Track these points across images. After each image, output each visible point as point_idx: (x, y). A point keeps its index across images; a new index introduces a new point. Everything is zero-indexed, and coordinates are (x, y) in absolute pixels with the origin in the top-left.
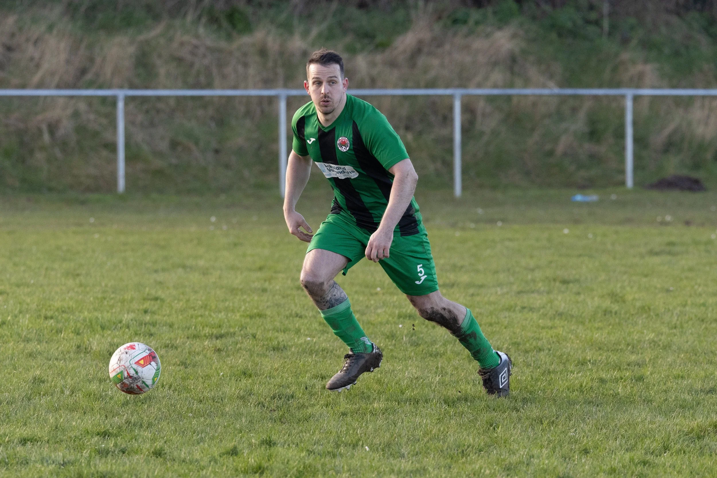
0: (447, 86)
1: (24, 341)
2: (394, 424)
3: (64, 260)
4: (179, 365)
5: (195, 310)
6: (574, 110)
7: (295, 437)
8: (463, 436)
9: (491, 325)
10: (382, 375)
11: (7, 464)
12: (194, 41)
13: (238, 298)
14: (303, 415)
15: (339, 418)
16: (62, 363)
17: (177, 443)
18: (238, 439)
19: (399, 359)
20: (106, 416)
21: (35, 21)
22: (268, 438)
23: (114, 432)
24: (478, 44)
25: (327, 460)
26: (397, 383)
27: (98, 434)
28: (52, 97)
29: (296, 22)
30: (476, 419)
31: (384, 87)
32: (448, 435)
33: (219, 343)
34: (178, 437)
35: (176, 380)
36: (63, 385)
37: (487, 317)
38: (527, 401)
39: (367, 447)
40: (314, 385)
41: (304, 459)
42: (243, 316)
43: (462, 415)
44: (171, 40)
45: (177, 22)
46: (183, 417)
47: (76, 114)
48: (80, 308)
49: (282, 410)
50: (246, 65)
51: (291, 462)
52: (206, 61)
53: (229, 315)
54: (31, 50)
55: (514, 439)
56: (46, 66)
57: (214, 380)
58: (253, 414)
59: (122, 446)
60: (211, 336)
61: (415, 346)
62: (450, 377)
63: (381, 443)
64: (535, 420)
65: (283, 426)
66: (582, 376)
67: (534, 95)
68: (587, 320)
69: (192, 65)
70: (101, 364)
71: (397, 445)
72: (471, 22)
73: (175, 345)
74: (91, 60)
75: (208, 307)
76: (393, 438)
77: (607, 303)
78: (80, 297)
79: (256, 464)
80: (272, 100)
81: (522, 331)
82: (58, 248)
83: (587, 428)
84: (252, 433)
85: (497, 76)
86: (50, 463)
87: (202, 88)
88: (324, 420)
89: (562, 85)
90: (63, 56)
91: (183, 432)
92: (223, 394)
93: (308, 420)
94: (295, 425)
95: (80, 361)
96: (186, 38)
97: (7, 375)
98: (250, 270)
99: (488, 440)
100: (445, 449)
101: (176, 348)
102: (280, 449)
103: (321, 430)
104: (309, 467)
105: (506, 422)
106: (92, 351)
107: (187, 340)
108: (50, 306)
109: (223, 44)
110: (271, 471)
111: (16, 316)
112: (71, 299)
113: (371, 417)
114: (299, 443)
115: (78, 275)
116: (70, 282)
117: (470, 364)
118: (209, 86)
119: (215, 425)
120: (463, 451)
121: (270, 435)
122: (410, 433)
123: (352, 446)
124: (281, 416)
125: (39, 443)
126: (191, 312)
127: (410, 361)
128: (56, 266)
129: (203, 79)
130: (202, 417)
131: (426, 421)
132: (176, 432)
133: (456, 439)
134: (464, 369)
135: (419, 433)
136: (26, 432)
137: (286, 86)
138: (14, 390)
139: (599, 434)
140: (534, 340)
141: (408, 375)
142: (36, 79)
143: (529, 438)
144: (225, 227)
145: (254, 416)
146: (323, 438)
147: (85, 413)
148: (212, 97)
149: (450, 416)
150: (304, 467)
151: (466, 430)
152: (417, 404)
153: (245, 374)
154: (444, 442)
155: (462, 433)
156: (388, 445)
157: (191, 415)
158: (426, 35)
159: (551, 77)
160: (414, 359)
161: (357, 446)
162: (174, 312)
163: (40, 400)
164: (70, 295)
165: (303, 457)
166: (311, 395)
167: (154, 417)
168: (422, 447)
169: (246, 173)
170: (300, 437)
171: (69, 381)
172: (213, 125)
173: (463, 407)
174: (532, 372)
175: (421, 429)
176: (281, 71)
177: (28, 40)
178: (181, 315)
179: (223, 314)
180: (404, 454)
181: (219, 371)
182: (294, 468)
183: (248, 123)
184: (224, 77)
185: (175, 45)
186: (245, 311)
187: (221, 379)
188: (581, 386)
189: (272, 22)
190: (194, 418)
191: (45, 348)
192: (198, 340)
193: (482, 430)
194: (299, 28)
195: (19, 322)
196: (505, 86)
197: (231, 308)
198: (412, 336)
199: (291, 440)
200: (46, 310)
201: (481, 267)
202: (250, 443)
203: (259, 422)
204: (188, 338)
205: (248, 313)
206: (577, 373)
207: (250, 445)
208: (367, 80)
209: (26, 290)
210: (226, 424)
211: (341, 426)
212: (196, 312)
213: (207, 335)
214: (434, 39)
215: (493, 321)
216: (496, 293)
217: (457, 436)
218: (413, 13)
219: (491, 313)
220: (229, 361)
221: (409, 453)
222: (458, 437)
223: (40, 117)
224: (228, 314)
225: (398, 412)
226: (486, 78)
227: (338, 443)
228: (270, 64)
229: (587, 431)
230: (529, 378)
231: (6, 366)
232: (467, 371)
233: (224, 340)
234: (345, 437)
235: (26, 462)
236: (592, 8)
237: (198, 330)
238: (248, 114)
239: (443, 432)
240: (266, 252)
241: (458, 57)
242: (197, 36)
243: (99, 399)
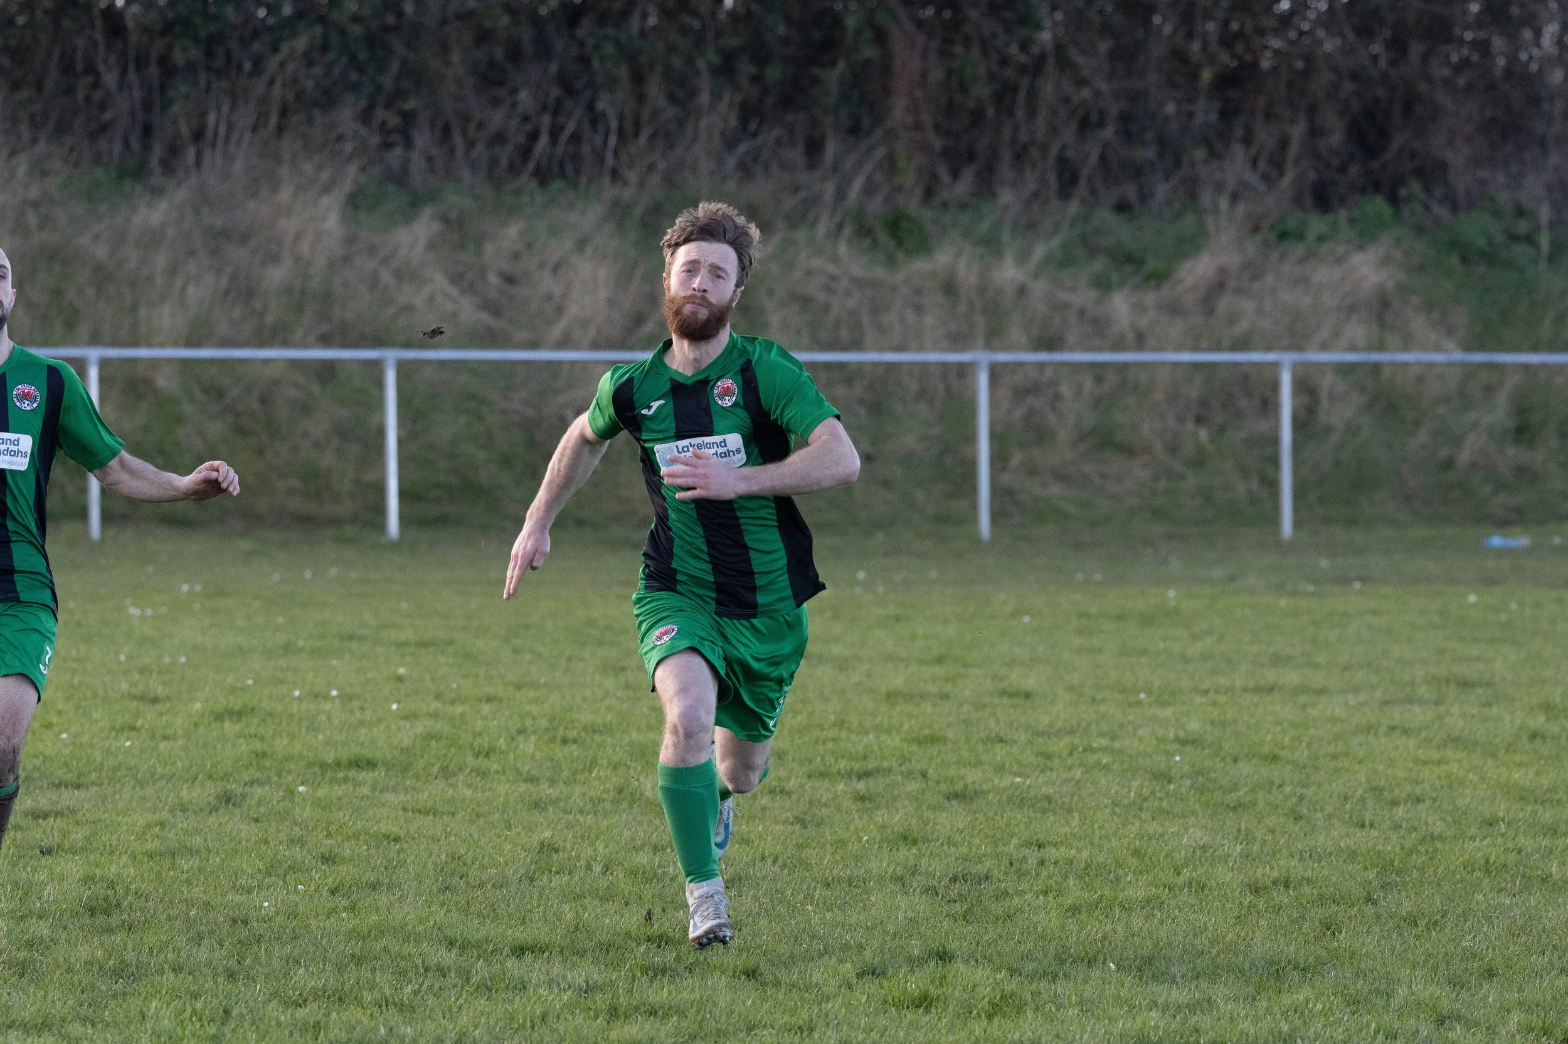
0: (1269, 348)
1: (525, 781)
3: (600, 643)
4: (792, 823)
5: (822, 730)
6: (1489, 390)
8: (1279, 946)
9: (1334, 757)
10: (1142, 842)
11: (489, 989)
12: (832, 268)
13: (898, 709)
14: (1004, 910)
16: (591, 819)
19: (1173, 814)
21: (554, 231)
22: (941, 948)
23: (677, 936)
24: (1323, 274)
25: (1042, 985)
26: (1167, 856)
27: (649, 940)
29: (1006, 236)
30: (1303, 918)
31: (1161, 349)
32: (1253, 943)
33: (861, 786)
34: (787, 946)
35: (785, 849)
36: (591, 857)
37: (1329, 743)
39: (1111, 964)
40: (1025, 858)
41: (1003, 984)
42: (906, 740)
43: (1279, 910)
44: (790, 266)
45: (801, 235)
46: (796, 912)
48: (624, 724)
49: (969, 900)
50: (919, 309)
51: (978, 989)
52: (852, 303)
53: (882, 738)
54: (548, 283)
55: (1367, 951)
56: (573, 310)
57: (853, 848)
58: (918, 907)
59: (691, 961)
60: (849, 775)
61: (1202, 792)
62: (1261, 846)
63: (1136, 957)
64: (1405, 920)
65: (968, 928)
66: (1488, 846)
67: (1419, 363)
68: (1502, 751)
69: (827, 308)
70: (658, 819)
71: (1165, 959)
72: (1311, 235)
73: (787, 789)
75: (847, 725)
77: (1538, 721)
78: (625, 706)
79: (918, 991)
80: (964, 371)
81: (1389, 767)
82: (591, 623)
83: (1493, 934)
85: (1356, 330)
86: (564, 990)
87: (844, 349)
88: (1040, 918)
89: (1467, 348)
90: (603, 294)
91: (796, 937)
92: (866, 872)
93: (1013, 918)
94: (989, 927)
95: (621, 816)
96: (816, 263)
97: (494, 838)
98: (922, 662)
99: (1322, 953)
100: (1246, 967)
101: (789, 794)
102: (961, 966)
104: (1011, 997)
105: (1354, 922)
106: (644, 799)
107: (807, 780)
108: (572, 722)
109: (880, 273)
110: (945, 1003)
111: (513, 739)
112: (609, 709)
113: (1120, 912)
114: (994, 957)
115: (623, 669)
116: (610, 683)
117: (1295, 824)
118: (856, 345)
120: (1277, 971)
121: (946, 944)
122: (1188, 941)
123: (1086, 961)
124: (966, 910)
125: (546, 955)
126: (816, 733)
127: (1192, 819)
128: (587, 654)
129: (844, 334)
130: (828, 910)
131: (1216, 921)
133: (1266, 950)
134: (1286, 832)
135: (1203, 941)
136: (522, 935)
137: (989, 346)
138: (506, 863)
139: (1515, 944)
140: (1409, 783)
141: (1188, 841)
142: (556, 332)
143: (1393, 949)
144: (881, 589)
145: (918, 911)
147: (627, 904)
148: (861, 364)
149: (1258, 913)
150: (1001, 997)
151: (1284, 935)
153: (905, 838)
154: (1245, 956)
155: (1277, 942)
156: (1149, 961)
157: (810, 908)
158: (1232, 260)
159: (1450, 332)
160: (1199, 814)
161: (1095, 962)
162: (786, 733)
163: (551, 881)
164: (607, 702)
165: (1002, 980)
166: (1021, 874)
167: (746, 912)
168: (1208, 964)
169: (920, 496)
171: (601, 850)
172: (862, 411)
173: (1281, 897)
174: (1403, 837)
175: (1209, 935)
176: (980, 320)
177: (542, 265)
178: (799, 738)
179: (871, 736)
180: (1175, 977)
181: (862, 834)
182: (984, 998)
183: (923, 409)
184: (882, 330)
185: (797, 274)
186: (910, 731)
187: (864, 846)
188: (1487, 861)
189: (966, 234)
190: (815, 912)
191: (562, 792)
192: (827, 780)
193: (1312, 935)
194: (1011, 248)
195: (517, 748)
196: (1368, 349)
197: (886, 726)
198: (1197, 776)
199: (982, 951)
200: (566, 728)
201: (1321, 658)
202: (910, 956)
203: (928, 920)
204: (809, 777)
205: (915, 735)
206: (1481, 841)
207: (911, 959)
208: (1130, 337)
209: (532, 694)
210: (870, 924)
212: (825, 732)
213: (843, 771)
214: (1246, 266)
215: (1339, 750)
216: (1347, 702)
217: (1268, 945)
218: (1210, 221)
219: (1336, 737)
220: (880, 816)
221: (1184, 975)
222: (1270, 947)
223: (562, 399)
224: (879, 737)
226: (1337, 334)
227: (1062, 956)
228: (962, 308)
229: (1493, 939)
230: (1398, 848)
231: (493, 823)
232: (1290, 835)
233: (871, 781)
234: (1075, 947)
235: (522, 986)
236: (1520, 212)
237: (828, 765)
238: (923, 393)
239: (1244, 939)
240: (951, 631)
241: (1287, 296)
242: (835, 259)
243: (652, 880)
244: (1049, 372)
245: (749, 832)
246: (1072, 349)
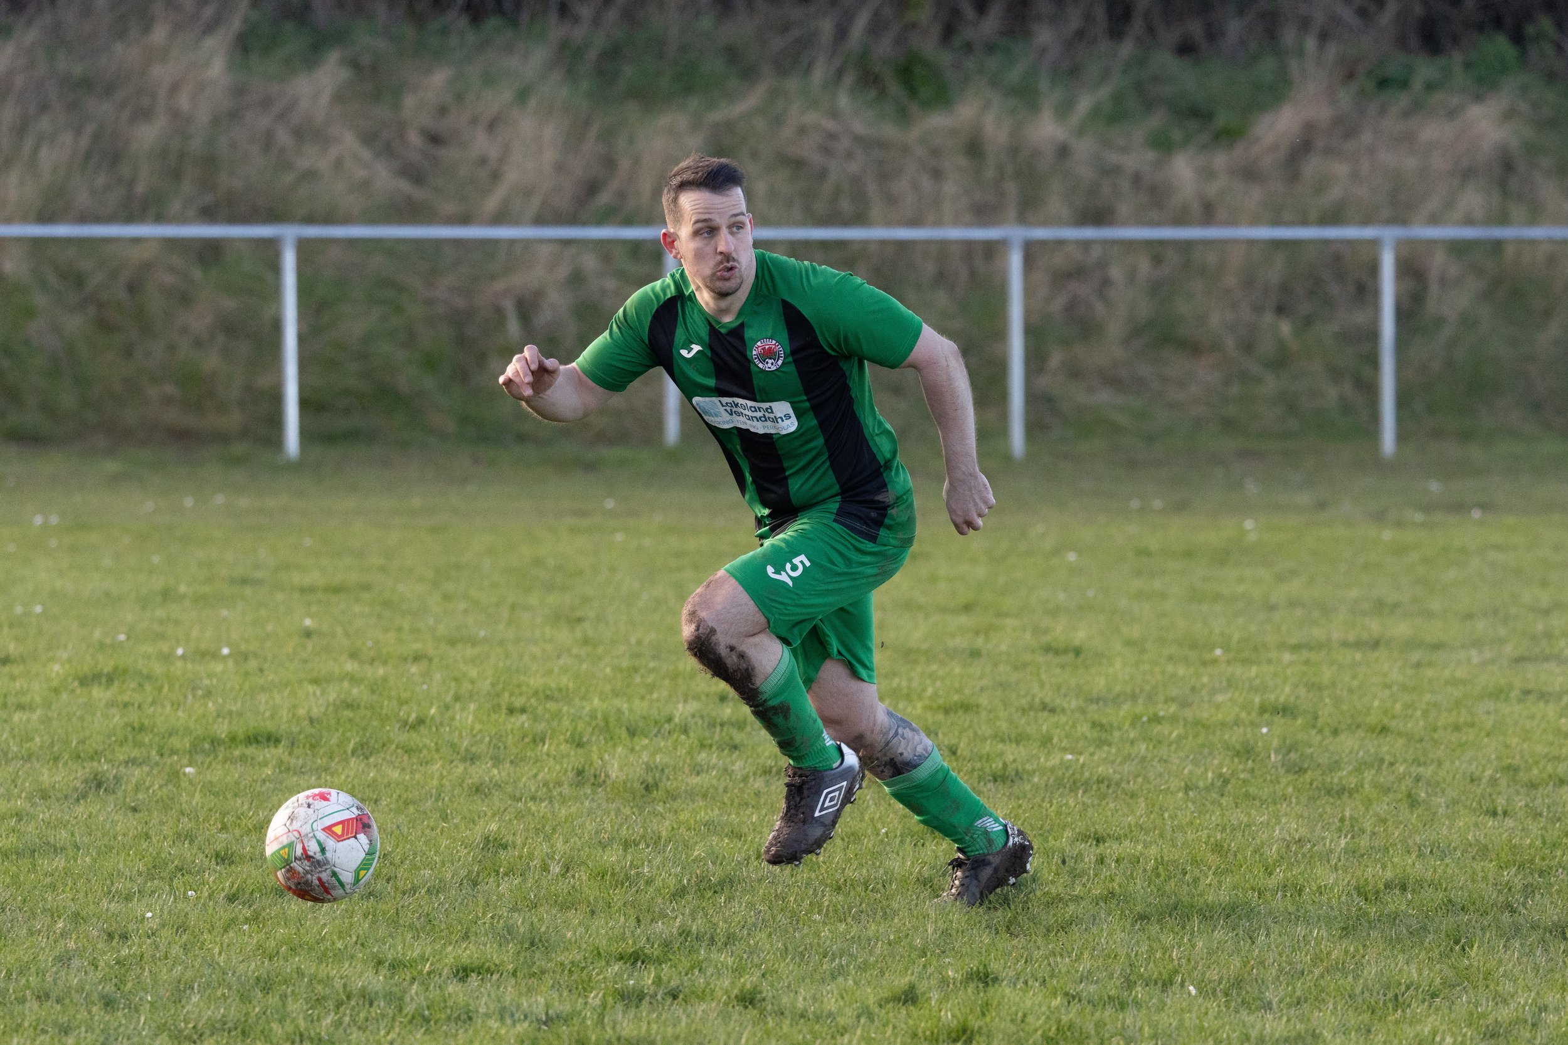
0: (1366, 221)
1: (464, 760)
2: (1251, 938)
3: (550, 588)
7: (1040, 966)
8: (1397, 965)
9: (1457, 728)
10: (1224, 835)
11: (427, 1020)
12: (829, 125)
13: (919, 669)
14: (1057, 920)
15: (1133, 925)
16: (546, 807)
17: (787, 977)
18: (917, 969)
19: (1261, 800)
20: (638, 920)
21: (489, 80)
23: (655, 953)
24: (1432, 131)
25: (1107, 1013)
26: (1256, 852)
27: (621, 958)
28: (527, 243)
29: (1044, 83)
30: (1425, 928)
31: (1232, 222)
32: (1364, 961)
34: (792, 965)
36: (547, 854)
37: (1450, 711)
38: (1533, 891)
39: (1191, 988)
40: (1079, 857)
41: (1059, 1012)
42: (931, 708)
43: (1395, 919)
44: (778, 121)
45: (792, 84)
46: (801, 922)
47: (576, 279)
48: (583, 689)
49: (1013, 907)
50: (937, 175)
51: (1030, 1019)
52: (854, 167)
53: (901, 706)
54: (482, 143)
55: (1505, 971)
56: (512, 176)
58: (950, 917)
59: (673, 984)
61: (1296, 772)
62: (1370, 840)
63: (1221, 978)
64: (1551, 932)
65: (1013, 943)
67: (1551, 241)
69: (823, 174)
70: (628, 808)
71: (1257, 982)
72: (1417, 84)
74: (610, 163)
76: (1248, 969)
78: (584, 666)
79: (955, 1022)
80: (992, 250)
81: (1524, 741)
82: (538, 562)
84: (947, 957)
85: (1473, 199)
86: (519, 1020)
87: (845, 223)
88: (1102, 930)
90: (550, 156)
91: (802, 954)
92: (886, 873)
93: (1067, 930)
94: (1040, 940)
95: (582, 803)
96: (811, 117)
97: (427, 831)
98: (945, 610)
99: (1450, 973)
100: (1358, 991)
102: (1008, 991)
103: (1094, 950)
104: (1069, 1029)
105: (1488, 934)
106: (608, 782)
108: (519, 686)
109: (889, 131)
110: (988, 1037)
111: (447, 707)
112: (564, 670)
113: (1200, 922)
114: (1047, 978)
115: (580, 620)
116: (563, 635)
117: (1412, 813)
118: (859, 219)
119: (869, 940)
120: (1396, 996)
121: (987, 962)
122: (1284, 958)
123: (1160, 984)
124: (1010, 921)
125: (495, 977)
127: (1284, 806)
128: (533, 601)
129: (846, 205)
130: (841, 921)
131: (1318, 933)
132: (786, 954)
133: (1381, 970)
134: (1401, 822)
135: (1304, 958)
136: (467, 953)
137: (1022, 219)
138: (443, 864)
140: (1549, 760)
141: (1280, 833)
142: (492, 203)
143: (1536, 969)
145: (951, 922)
146: (1098, 967)
147: (593, 912)
148: (865, 243)
149: (1369, 922)
150: (1058, 1029)
151: (1403, 951)
152: (1300, 895)
154: (1357, 977)
155: (1395, 960)
156: (1238, 983)
157: (817, 917)
158: (1322, 113)
160: (1294, 800)
161: (1171, 984)
163: (498, 886)
164: (561, 662)
165: (1057, 1008)
166: (1075, 875)
167: (739, 922)
168: (1310, 987)
170: (1050, 964)
171: (559, 845)
173: (1396, 902)
174: (1545, 828)
175: (1308, 950)
176: (1011, 188)
177: (474, 121)
180: (1270, 1003)
181: (879, 826)
182: (1036, 1030)
183: (942, 298)
184: (891, 200)
185: (788, 132)
186: (935, 695)
187: (882, 841)
189: (994, 83)
190: (825, 923)
191: (509, 774)
193: (1437, 952)
194: (1049, 99)
195: (453, 719)
196: (1488, 222)
197: (905, 691)
198: (1289, 752)
199: (1031, 971)
200: (511, 695)
201: (1436, 605)
202: (943, 977)
203: (963, 932)
205: (941, 701)
207: (944, 981)
208: (1196, 209)
209: (470, 652)
210: (892, 937)
211: (1138, 942)
214: (1338, 121)
215: (1462, 720)
216: (1469, 660)
217: (1383, 964)
218: (1293, 65)
219: (1458, 704)
221: (1281, 1001)
222: (1385, 966)
223: (500, 285)
224: (897, 704)
225: (1259, 913)
226: (1449, 204)
227: (1131, 977)
228: (990, 173)
230: (1538, 843)
231: (425, 813)
232: (1405, 826)
234: (1146, 966)
235: (467, 1017)
238: (941, 278)
239: (1354, 957)
240: (980, 572)
241: (1388, 158)
242: (834, 114)
243: (623, 884)
244: (1096, 253)
245: (741, 823)
246: (1125, 224)
